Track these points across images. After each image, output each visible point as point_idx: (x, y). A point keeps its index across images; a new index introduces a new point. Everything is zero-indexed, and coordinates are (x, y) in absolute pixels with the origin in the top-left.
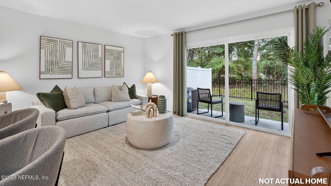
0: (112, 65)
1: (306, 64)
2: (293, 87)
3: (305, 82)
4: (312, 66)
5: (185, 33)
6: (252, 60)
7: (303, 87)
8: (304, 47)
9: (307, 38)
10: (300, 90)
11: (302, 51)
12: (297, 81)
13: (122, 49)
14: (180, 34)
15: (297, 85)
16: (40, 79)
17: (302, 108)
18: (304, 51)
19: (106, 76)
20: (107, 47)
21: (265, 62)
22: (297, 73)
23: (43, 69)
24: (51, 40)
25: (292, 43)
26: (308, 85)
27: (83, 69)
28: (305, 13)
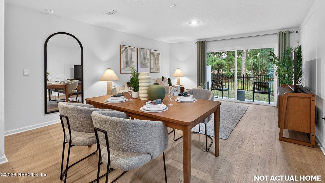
0: (154, 63)
1: (284, 65)
2: (277, 77)
3: (283, 74)
4: (286, 66)
5: (207, 42)
6: (241, 59)
7: (282, 77)
8: (283, 55)
9: (285, 51)
10: (280, 78)
11: (282, 57)
12: (279, 73)
13: (158, 52)
14: (203, 42)
15: (279, 76)
16: (120, 73)
17: (282, 86)
18: (283, 58)
19: (151, 72)
20: (151, 51)
21: (252, 61)
22: (279, 69)
23: (122, 67)
24: (125, 48)
25: (276, 53)
26: (285, 75)
27: (140, 67)
28: (284, 36)
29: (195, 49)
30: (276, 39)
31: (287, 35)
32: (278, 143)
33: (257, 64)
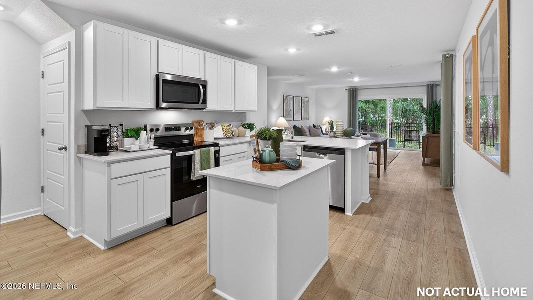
0: (304, 111)
5: (358, 89)
14: (354, 89)
19: (302, 119)
20: (302, 99)
24: (286, 97)
27: (295, 115)
28: (431, 88)
29: (345, 97)
30: (425, 90)
31: (434, 88)
32: (422, 167)
33: (408, 109)
